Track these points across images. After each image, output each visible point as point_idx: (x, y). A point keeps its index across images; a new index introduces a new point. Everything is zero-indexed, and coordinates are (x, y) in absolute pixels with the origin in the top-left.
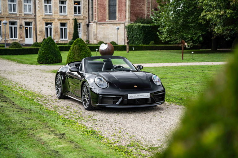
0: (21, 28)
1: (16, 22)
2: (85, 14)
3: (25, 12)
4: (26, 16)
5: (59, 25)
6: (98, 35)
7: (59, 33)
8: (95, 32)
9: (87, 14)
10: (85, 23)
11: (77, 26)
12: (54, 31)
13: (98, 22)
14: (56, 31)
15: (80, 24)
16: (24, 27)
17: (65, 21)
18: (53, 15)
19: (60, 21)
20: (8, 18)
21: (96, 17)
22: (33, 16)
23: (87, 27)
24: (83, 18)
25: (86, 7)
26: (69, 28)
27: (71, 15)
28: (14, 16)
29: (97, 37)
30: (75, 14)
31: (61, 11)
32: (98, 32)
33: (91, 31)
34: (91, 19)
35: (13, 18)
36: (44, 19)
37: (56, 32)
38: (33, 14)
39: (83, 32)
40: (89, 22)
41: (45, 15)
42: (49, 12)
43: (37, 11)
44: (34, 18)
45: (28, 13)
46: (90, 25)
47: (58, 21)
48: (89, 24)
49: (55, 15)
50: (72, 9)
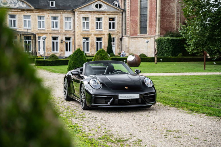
0: (62, 43)
1: (58, 37)
2: (119, 29)
3: (65, 28)
4: (66, 32)
5: (95, 39)
6: (130, 48)
7: (95, 47)
8: (127, 45)
9: (121, 29)
10: (119, 37)
11: (111, 40)
12: (90, 45)
13: (130, 36)
14: (92, 44)
15: (113, 38)
16: (64, 42)
17: (101, 36)
18: (90, 30)
19: (96, 36)
20: (51, 34)
21: (128, 32)
22: (73, 32)
23: (120, 41)
24: (117, 33)
25: (119, 23)
26: (104, 42)
27: (106, 30)
28: (56, 32)
29: (129, 50)
30: (110, 30)
31: (97, 27)
32: (130, 45)
33: (124, 44)
34: (124, 34)
35: (55, 34)
36: (82, 34)
37: (92, 46)
38: (72, 30)
39: (116, 45)
40: (122, 37)
41: (83, 31)
42: (87, 28)
43: (76, 27)
44: (74, 33)
45: (68, 29)
46: (123, 39)
47: (95, 36)
48: (123, 38)
49: (92, 30)
50: (107, 25)
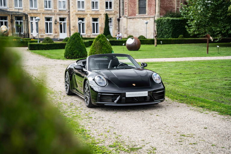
0: (56, 24)
1: (51, 18)
2: (116, 9)
3: (59, 8)
4: (60, 12)
5: (91, 20)
6: (128, 30)
7: (91, 28)
8: (125, 26)
9: (118, 8)
10: (116, 18)
11: (108, 21)
12: (86, 26)
13: (128, 16)
14: (88, 25)
15: (111, 19)
16: (58, 22)
17: (97, 16)
18: (86, 10)
19: (92, 16)
20: (44, 14)
21: (126, 12)
23: (118, 22)
24: (114, 13)
25: (117, 2)
26: (100, 23)
27: (103, 10)
28: (49, 12)
29: (127, 32)
30: (107, 9)
31: (93, 7)
32: (128, 26)
33: (122, 25)
34: (121, 14)
35: (48, 14)
36: (77, 14)
37: (88, 27)
38: (67, 9)
39: (114, 26)
40: (120, 17)
41: (78, 11)
42: (82, 8)
43: (71, 7)
44: (68, 13)
45: (62, 9)
46: (120, 20)
48: (120, 18)
49: (88, 10)
50: (103, 4)
